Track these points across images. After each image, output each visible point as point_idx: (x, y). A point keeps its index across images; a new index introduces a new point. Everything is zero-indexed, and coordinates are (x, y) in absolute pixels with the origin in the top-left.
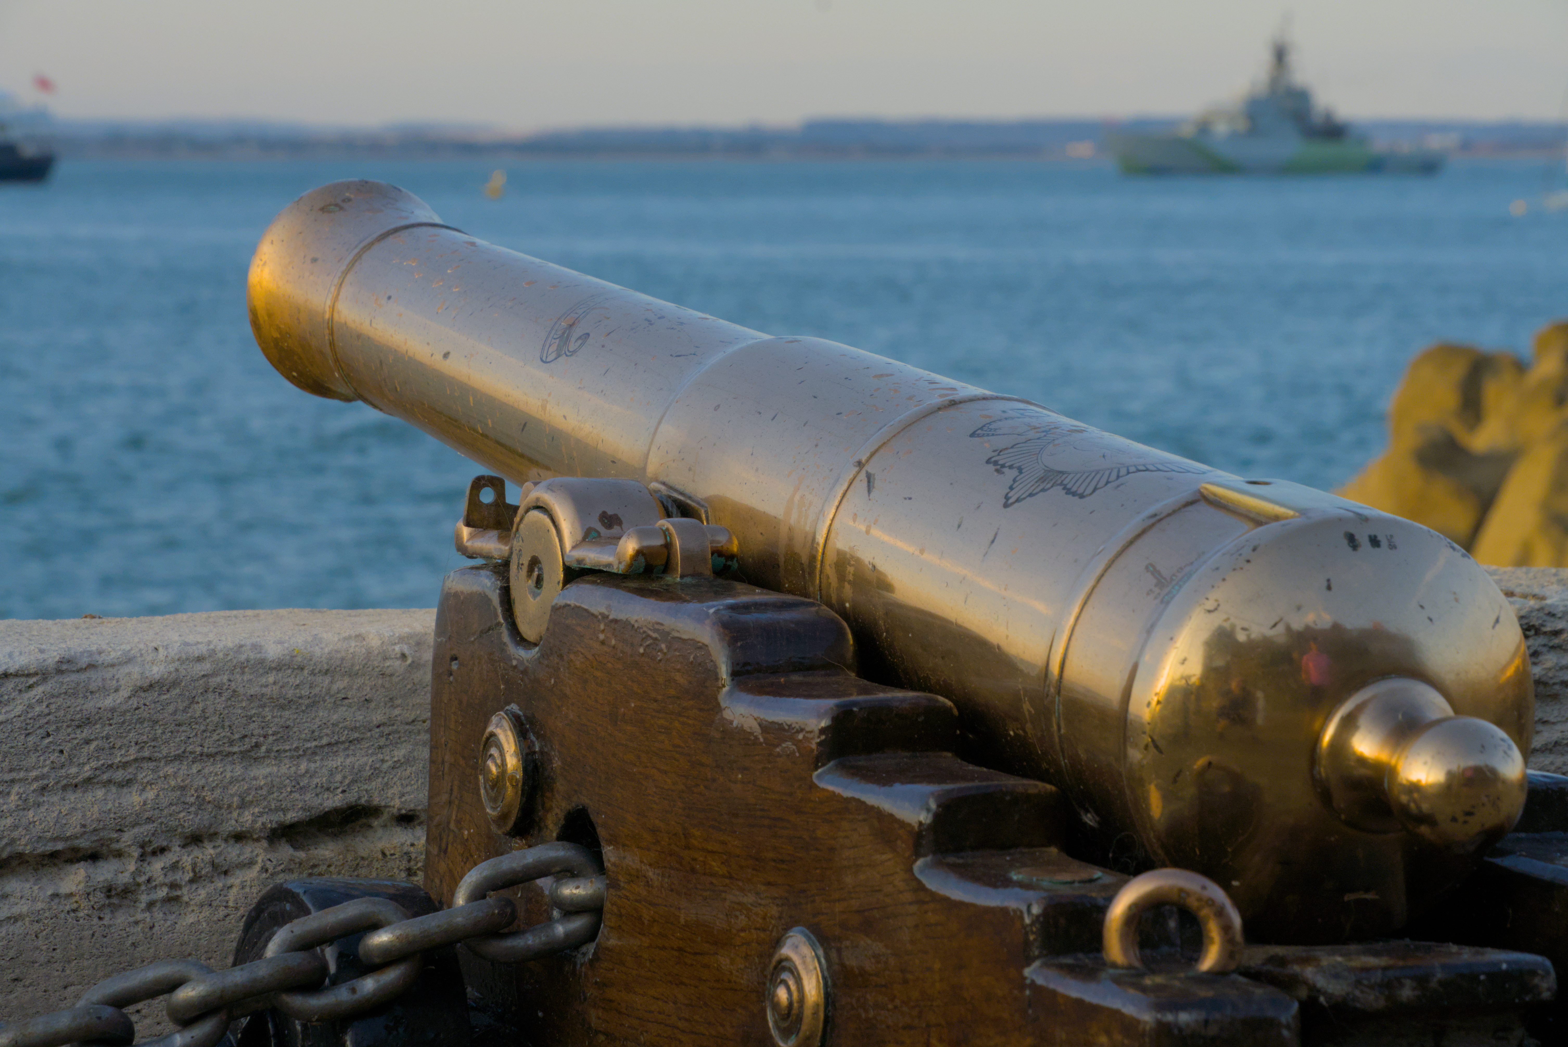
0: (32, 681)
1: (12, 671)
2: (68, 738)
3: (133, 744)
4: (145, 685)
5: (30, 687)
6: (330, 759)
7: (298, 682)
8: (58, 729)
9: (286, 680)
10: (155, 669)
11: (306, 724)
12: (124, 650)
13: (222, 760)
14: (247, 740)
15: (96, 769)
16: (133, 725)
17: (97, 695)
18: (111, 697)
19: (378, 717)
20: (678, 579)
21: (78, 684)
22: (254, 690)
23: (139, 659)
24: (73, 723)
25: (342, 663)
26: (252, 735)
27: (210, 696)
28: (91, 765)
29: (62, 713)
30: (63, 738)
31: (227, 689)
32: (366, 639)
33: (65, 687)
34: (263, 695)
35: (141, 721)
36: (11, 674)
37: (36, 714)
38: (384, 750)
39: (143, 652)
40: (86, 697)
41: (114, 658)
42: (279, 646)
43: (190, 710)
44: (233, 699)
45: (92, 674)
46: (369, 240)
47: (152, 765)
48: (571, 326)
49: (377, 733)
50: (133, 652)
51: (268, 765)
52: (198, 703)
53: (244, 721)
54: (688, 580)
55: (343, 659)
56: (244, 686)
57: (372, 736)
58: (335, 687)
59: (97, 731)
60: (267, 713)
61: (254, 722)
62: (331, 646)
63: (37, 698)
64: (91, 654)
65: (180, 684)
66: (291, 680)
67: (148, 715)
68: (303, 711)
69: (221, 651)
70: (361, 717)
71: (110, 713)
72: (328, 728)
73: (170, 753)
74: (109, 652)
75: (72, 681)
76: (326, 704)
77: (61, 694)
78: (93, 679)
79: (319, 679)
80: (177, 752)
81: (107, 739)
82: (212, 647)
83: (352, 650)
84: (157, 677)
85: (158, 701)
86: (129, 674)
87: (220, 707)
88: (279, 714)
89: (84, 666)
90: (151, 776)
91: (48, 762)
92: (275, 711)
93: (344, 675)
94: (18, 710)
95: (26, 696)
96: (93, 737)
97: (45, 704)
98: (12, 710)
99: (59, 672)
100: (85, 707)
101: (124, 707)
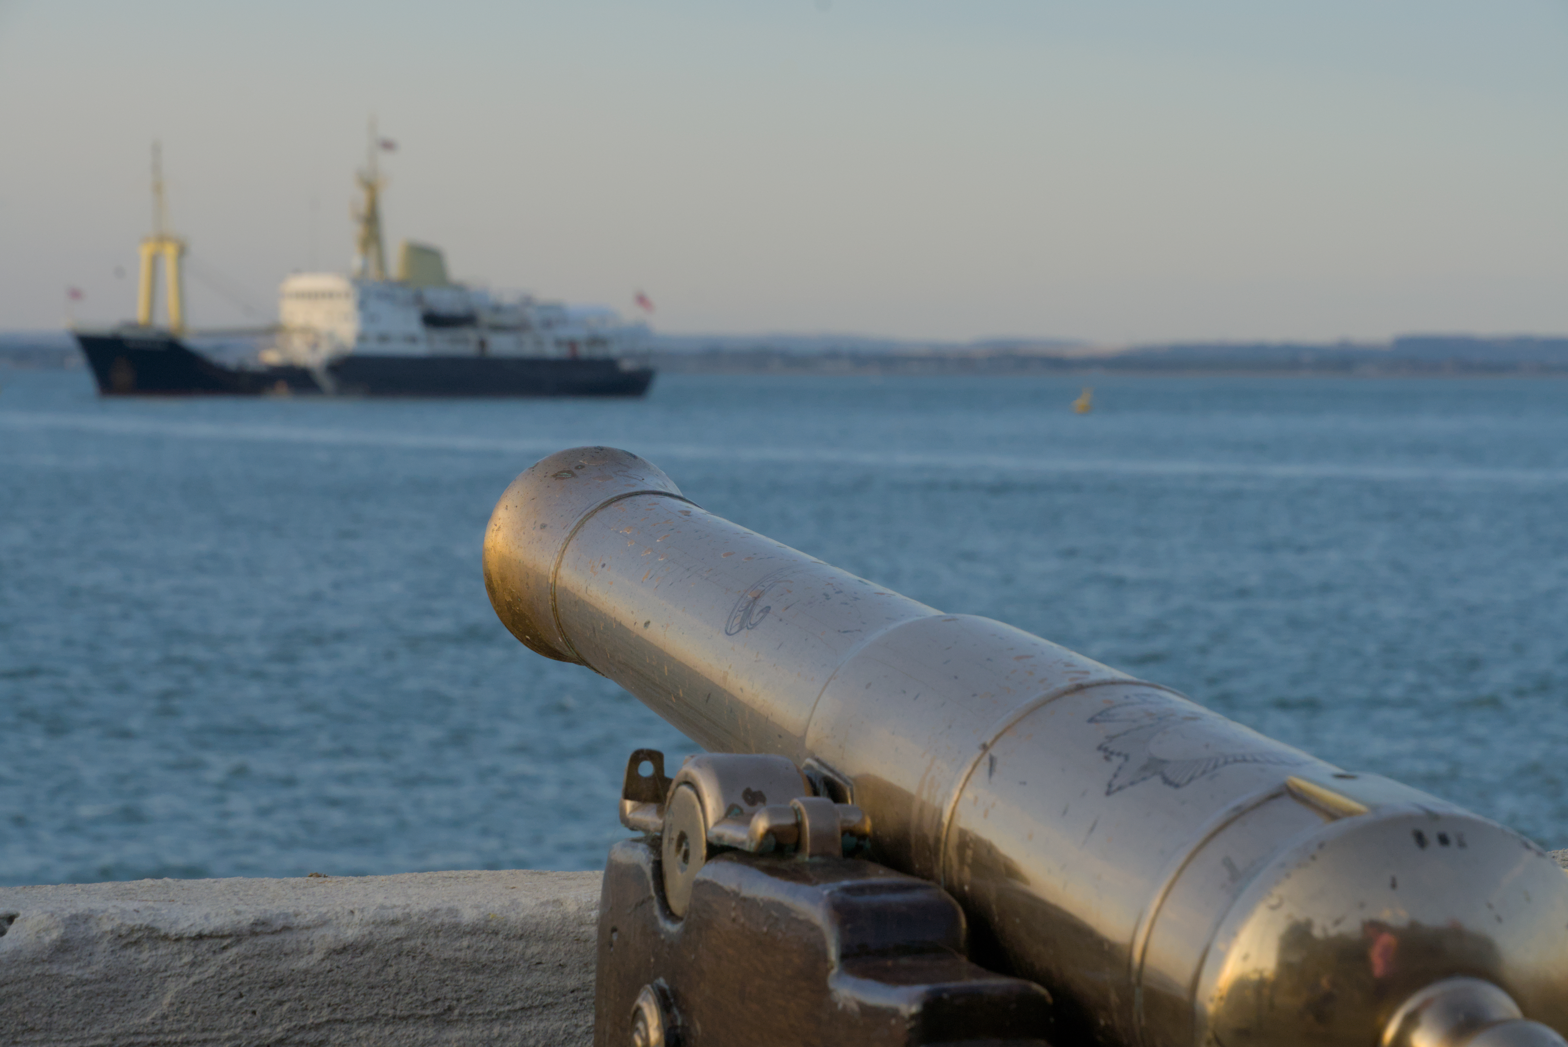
0: (226, 942)
1: (206, 932)
2: (261, 999)
3: (325, 1005)
4: (339, 948)
5: (225, 948)
6: (524, 1023)
7: (492, 946)
8: (250, 990)
9: (480, 945)
10: (350, 932)
11: (499, 989)
12: (320, 912)
13: (415, 1023)
14: (440, 1003)
15: (288, 1030)
16: (326, 987)
17: (291, 957)
18: (304, 960)
19: (571, 983)
20: (807, 859)
21: (272, 946)
22: (448, 954)
23: (335, 922)
24: (266, 985)
25: (537, 928)
26: (445, 998)
27: (404, 959)
28: (284, 1026)
29: (255, 974)
30: (256, 999)
31: (421, 953)
32: (564, 904)
33: (258, 948)
34: (456, 959)
35: (334, 983)
36: (205, 936)
37: (229, 975)
38: (578, 1015)
39: (339, 915)
40: (279, 959)
41: (309, 921)
42: (475, 911)
43: (384, 973)
44: (426, 963)
45: (287, 936)
46: (593, 508)
47: (344, 1027)
48: (756, 598)
49: (571, 998)
50: (329, 915)
51: (461, 1028)
52: (391, 966)
53: (437, 984)
54: (817, 859)
55: (538, 924)
56: (438, 950)
57: (565, 1001)
58: (529, 952)
59: (290, 992)
60: (461, 977)
61: (447, 985)
62: (528, 911)
63: (231, 959)
64: (287, 916)
65: (373, 947)
66: (485, 945)
67: (341, 978)
68: (497, 976)
69: (416, 915)
70: (555, 982)
71: (303, 975)
72: (521, 992)
73: (362, 1015)
74: (305, 915)
75: (267, 943)
76: (520, 968)
77: (254, 956)
78: (288, 941)
79: (514, 944)
80: (369, 1015)
81: (300, 1001)
82: (407, 910)
83: (547, 916)
84: (351, 940)
85: (351, 964)
86: (323, 937)
87: (413, 971)
88: (472, 978)
89: (279, 928)
90: (344, 1038)
91: (240, 1023)
92: (469, 975)
93: (539, 941)
94: (212, 971)
95: (220, 957)
96: (285, 999)
97: (238, 966)
98: (206, 971)
99: (254, 934)
100: (278, 969)
101: (317, 970)
